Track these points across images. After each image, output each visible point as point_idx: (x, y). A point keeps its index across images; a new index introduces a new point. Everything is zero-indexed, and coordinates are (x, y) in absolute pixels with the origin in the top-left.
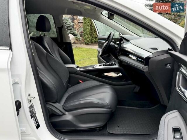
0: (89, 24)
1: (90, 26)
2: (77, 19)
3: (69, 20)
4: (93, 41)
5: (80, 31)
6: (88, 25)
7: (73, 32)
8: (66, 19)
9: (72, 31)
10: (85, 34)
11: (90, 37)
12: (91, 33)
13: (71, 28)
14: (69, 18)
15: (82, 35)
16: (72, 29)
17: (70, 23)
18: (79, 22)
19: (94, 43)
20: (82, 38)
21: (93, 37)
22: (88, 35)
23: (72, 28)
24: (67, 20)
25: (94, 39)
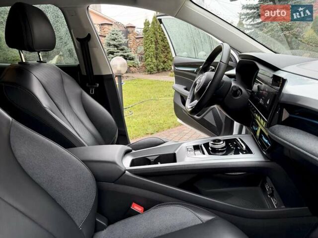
0: (153, 40)
1: (155, 42)
2: (132, 31)
3: (120, 33)
4: (160, 67)
5: (138, 52)
6: (152, 42)
7: (127, 53)
8: (115, 32)
9: (126, 52)
10: (146, 56)
11: (154, 61)
12: (157, 54)
13: (124, 47)
14: (120, 31)
15: (142, 58)
16: (126, 49)
17: (121, 38)
18: (136, 37)
19: (161, 70)
20: (143, 63)
21: (159, 61)
22: (151, 58)
23: (126, 48)
24: (116, 34)
25: (162, 64)
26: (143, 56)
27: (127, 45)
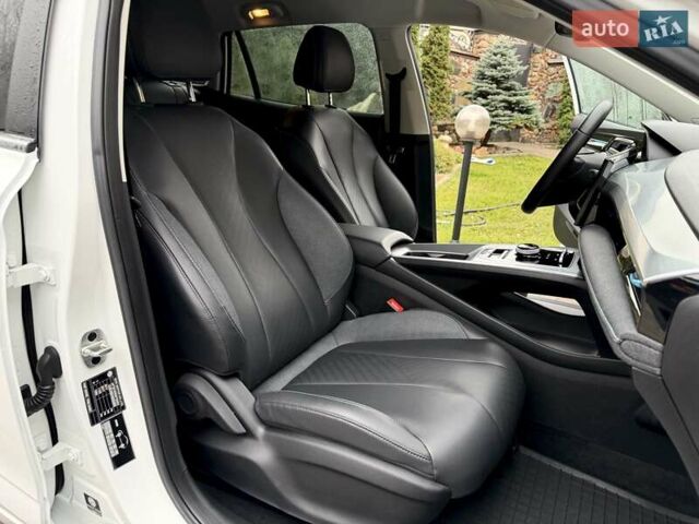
3: (512, 52)
5: (547, 97)
7: (518, 98)
8: (501, 50)
9: (515, 95)
10: (565, 107)
13: (514, 82)
14: (513, 48)
15: (554, 110)
16: (517, 88)
17: (511, 64)
18: (551, 61)
20: (553, 123)
23: (517, 85)
24: (503, 55)
26: (558, 106)
27: (523, 79)
